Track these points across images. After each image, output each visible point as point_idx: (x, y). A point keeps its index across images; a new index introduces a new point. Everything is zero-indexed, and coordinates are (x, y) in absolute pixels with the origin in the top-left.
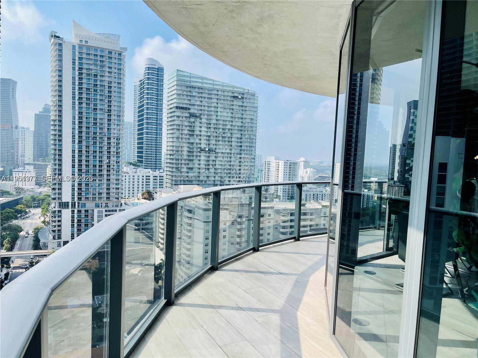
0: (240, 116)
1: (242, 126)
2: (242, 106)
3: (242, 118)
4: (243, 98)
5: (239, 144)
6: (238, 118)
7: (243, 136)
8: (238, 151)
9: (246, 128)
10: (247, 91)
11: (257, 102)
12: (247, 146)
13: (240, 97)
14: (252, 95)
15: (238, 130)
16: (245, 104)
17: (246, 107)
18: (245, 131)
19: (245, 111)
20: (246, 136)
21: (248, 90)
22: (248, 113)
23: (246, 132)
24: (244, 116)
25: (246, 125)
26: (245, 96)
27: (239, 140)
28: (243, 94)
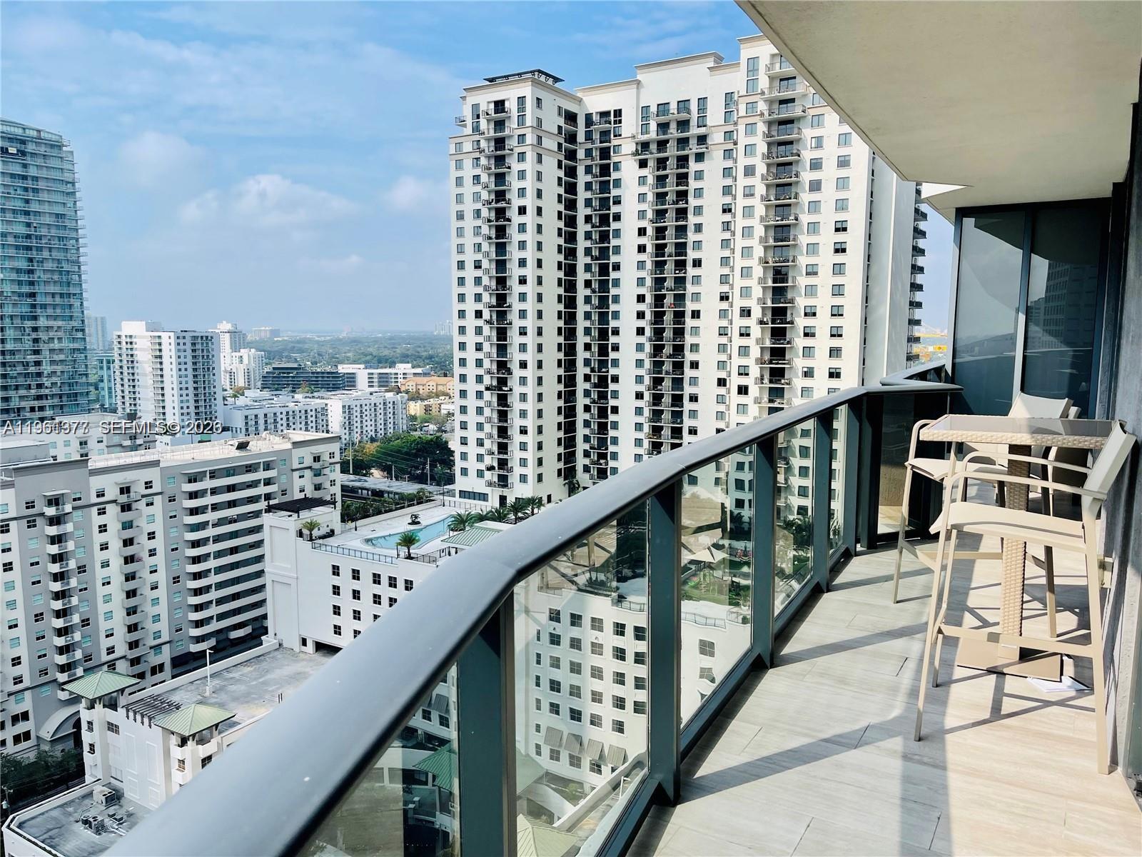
0: (19, 205)
1: (28, 237)
2: (24, 178)
3: (27, 213)
4: (23, 153)
5: (26, 289)
6: (14, 211)
7: (35, 264)
8: (25, 310)
9: (43, 242)
10: (35, 134)
11: (70, 167)
12: (53, 295)
13: (12, 150)
14: (52, 146)
15: (17, 247)
16: (32, 172)
17: (35, 179)
18: (39, 249)
19: (36, 191)
20: (49, 265)
21: (39, 131)
22: (44, 196)
23: (46, 254)
24: (34, 207)
25: (44, 231)
26: (30, 148)
27: (24, 278)
28: (23, 142)
